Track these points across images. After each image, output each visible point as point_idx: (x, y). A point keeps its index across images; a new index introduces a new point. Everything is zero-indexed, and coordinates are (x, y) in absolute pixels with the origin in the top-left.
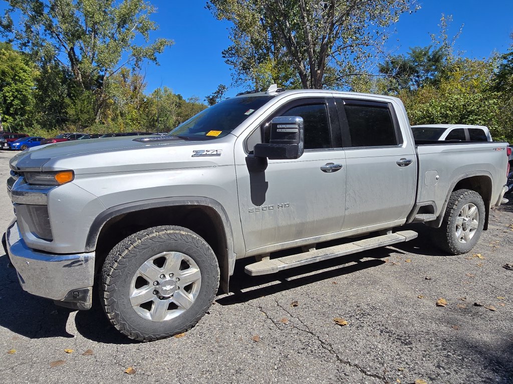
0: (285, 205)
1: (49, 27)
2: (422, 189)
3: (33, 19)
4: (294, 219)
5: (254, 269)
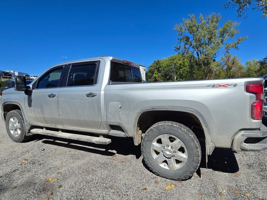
2: (107, 113)
4: (40, 115)
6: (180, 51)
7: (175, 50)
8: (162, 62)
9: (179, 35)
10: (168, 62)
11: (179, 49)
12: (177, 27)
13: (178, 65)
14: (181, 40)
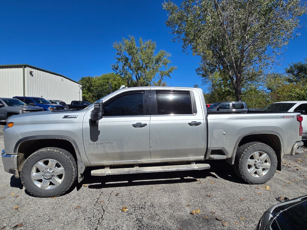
0: (110, 142)
1: (130, 67)
2: (211, 140)
3: (125, 64)
4: (116, 150)
5: (94, 172)
6: (118, 71)
7: (113, 69)
8: (94, 80)
9: (118, 54)
10: (101, 81)
11: (117, 69)
12: (116, 45)
13: (113, 85)
14: (119, 59)
